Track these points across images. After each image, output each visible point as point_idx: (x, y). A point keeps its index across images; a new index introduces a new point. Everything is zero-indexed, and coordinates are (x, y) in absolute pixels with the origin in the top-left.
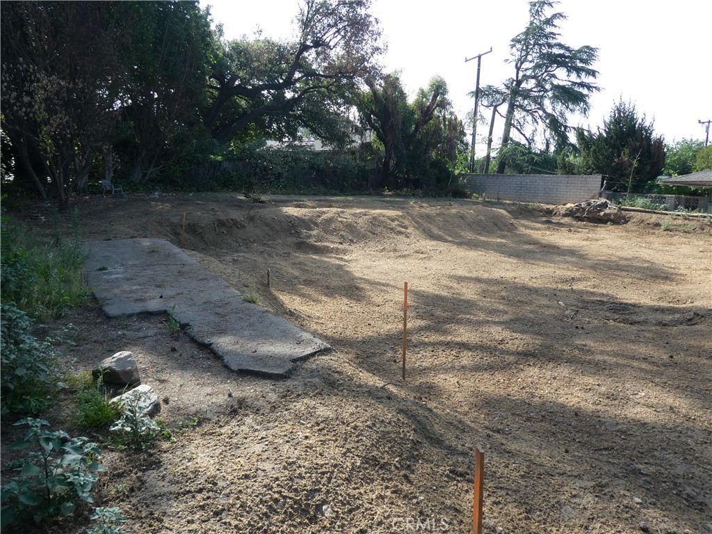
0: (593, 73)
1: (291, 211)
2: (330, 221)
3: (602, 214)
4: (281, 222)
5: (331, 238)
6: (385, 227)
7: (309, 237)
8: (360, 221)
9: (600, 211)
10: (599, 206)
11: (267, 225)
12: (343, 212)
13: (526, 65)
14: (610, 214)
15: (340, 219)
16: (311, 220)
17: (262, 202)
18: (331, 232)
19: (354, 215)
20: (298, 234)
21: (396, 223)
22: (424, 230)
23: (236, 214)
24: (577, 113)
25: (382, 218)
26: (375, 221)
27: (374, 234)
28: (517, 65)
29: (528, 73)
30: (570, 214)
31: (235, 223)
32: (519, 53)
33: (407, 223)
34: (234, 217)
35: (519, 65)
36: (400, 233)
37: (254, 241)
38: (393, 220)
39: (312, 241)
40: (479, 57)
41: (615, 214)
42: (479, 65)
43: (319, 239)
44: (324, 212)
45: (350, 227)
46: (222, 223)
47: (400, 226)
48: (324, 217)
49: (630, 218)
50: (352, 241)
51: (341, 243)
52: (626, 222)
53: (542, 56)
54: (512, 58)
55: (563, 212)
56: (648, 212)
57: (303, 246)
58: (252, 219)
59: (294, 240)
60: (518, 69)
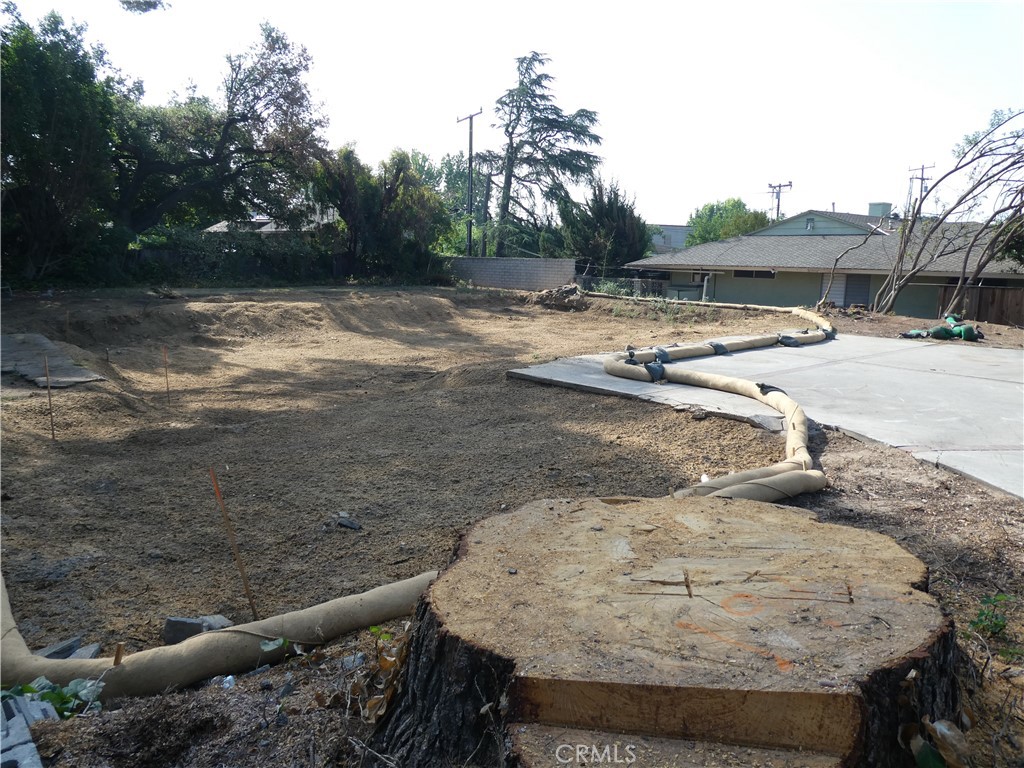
0: (596, 139)
1: (196, 306)
2: (235, 315)
3: (566, 300)
4: (179, 317)
5: (232, 331)
6: (296, 319)
7: (208, 331)
8: (270, 315)
9: (566, 297)
10: (567, 292)
11: (165, 320)
12: (252, 306)
13: (519, 130)
14: (572, 301)
15: (246, 313)
16: (214, 315)
17: (173, 298)
18: (234, 326)
19: (265, 308)
20: (197, 328)
21: (310, 315)
22: (341, 322)
23: (130, 311)
24: (582, 185)
25: (295, 311)
26: (286, 315)
27: (281, 326)
28: (507, 130)
29: (525, 138)
30: (541, 301)
31: (129, 320)
32: (508, 117)
33: (323, 314)
34: (128, 313)
35: (510, 130)
36: (311, 325)
37: (148, 337)
38: (307, 313)
39: (210, 335)
40: (471, 118)
41: (578, 301)
42: (471, 128)
43: (218, 332)
44: (231, 307)
45: (256, 321)
46: (113, 320)
47: (314, 318)
48: (230, 311)
49: (591, 304)
50: (255, 334)
51: (243, 337)
52: (587, 308)
53: (535, 120)
54: (500, 122)
55: (535, 299)
56: (611, 298)
57: (199, 340)
58: (147, 315)
59: (192, 334)
60: (510, 135)
